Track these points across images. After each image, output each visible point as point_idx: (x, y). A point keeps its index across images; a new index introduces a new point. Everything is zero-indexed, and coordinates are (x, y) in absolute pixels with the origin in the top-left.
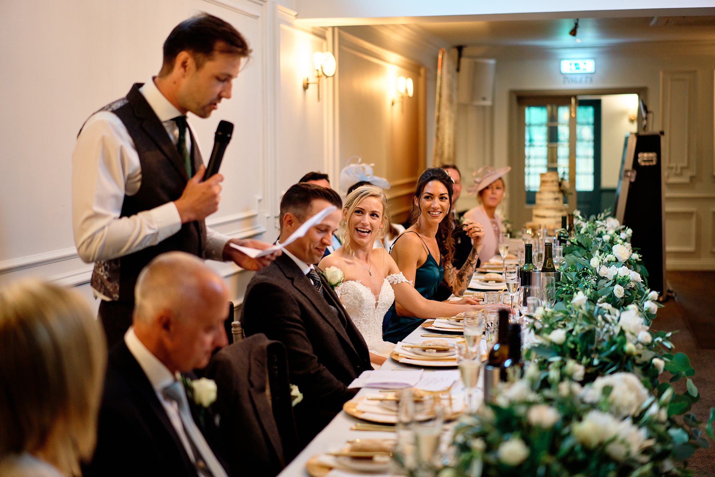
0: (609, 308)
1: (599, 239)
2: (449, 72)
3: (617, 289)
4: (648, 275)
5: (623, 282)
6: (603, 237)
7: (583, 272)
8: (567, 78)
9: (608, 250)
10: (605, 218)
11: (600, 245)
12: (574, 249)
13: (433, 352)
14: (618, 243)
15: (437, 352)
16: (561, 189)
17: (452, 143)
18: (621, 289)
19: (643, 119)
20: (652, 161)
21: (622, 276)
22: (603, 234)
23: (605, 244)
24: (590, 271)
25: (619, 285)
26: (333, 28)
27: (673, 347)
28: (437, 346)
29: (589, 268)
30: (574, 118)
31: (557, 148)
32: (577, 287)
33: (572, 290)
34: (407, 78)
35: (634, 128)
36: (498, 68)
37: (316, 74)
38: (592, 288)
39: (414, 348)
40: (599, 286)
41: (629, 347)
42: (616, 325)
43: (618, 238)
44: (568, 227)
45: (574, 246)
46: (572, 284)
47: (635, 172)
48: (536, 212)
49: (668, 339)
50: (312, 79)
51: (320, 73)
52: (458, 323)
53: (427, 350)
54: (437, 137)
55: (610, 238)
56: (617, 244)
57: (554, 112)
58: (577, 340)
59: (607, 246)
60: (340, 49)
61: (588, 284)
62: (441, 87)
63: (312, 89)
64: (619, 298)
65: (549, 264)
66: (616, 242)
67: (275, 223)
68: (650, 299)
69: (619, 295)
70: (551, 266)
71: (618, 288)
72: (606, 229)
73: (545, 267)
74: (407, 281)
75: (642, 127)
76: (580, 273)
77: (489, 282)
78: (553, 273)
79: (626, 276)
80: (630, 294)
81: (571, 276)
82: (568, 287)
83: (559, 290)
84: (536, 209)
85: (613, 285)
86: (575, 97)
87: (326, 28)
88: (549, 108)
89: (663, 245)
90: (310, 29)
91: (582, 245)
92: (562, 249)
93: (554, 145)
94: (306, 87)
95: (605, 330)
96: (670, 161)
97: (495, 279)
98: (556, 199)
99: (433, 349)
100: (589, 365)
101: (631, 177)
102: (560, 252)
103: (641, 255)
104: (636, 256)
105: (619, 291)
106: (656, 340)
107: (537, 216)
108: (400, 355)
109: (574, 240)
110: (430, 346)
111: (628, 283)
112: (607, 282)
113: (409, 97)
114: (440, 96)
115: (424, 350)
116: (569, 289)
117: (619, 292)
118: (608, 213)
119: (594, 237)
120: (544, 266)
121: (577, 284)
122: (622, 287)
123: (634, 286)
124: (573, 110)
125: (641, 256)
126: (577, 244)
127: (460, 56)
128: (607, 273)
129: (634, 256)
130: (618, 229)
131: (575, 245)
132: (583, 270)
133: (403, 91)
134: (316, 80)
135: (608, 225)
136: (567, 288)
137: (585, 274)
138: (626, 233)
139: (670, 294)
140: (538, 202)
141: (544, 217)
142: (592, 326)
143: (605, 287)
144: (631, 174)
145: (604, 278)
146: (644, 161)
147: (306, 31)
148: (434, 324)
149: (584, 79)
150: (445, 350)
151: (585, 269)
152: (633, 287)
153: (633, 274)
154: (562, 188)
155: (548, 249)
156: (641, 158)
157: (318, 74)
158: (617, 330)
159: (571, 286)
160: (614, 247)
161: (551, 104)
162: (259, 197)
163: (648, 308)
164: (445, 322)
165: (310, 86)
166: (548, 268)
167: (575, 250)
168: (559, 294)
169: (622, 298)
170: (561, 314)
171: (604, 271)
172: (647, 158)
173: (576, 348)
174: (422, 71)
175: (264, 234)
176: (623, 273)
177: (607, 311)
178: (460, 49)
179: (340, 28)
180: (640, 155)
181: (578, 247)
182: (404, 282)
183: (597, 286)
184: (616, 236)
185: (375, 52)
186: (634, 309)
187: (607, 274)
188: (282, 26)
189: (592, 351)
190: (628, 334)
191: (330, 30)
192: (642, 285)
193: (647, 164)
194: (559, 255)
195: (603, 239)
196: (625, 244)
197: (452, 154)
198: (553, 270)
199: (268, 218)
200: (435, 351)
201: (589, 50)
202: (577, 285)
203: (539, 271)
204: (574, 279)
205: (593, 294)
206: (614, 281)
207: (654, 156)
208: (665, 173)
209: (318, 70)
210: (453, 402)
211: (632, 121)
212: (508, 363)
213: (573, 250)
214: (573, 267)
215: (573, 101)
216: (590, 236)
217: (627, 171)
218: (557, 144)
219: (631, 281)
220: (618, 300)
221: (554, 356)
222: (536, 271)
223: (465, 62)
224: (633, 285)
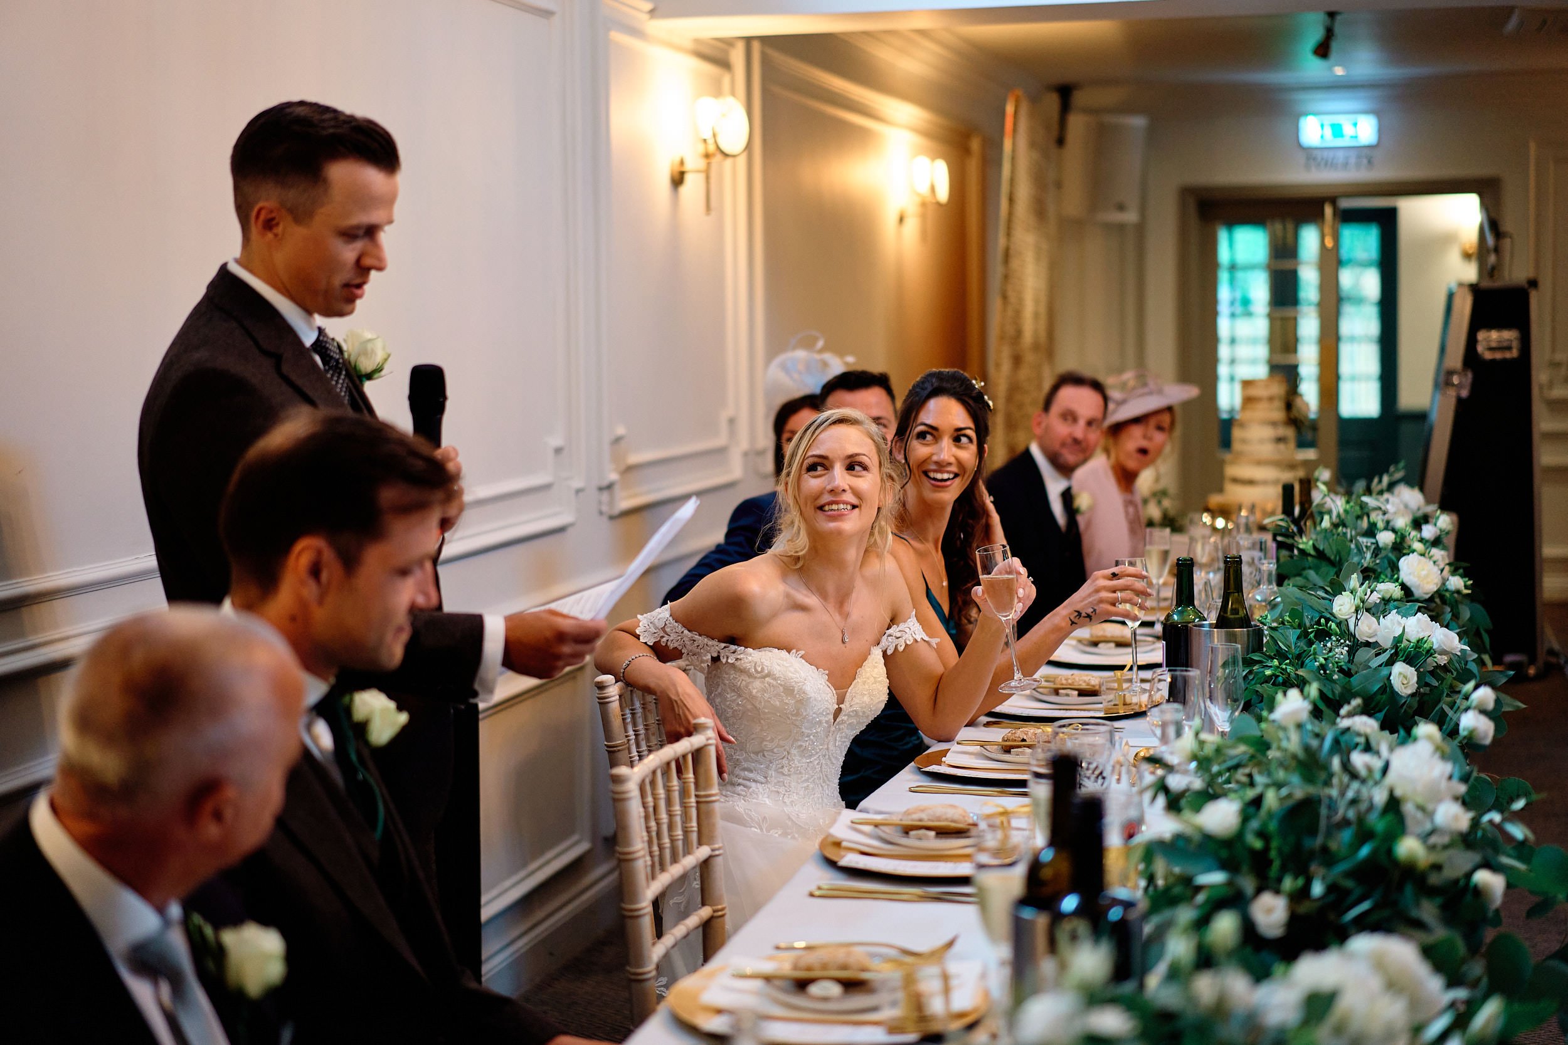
0: (1368, 731)
1: (1364, 541)
2: (1033, 144)
3: (1400, 674)
4: (1490, 626)
5: (1415, 654)
6: (1377, 537)
7: (1318, 629)
8: (1315, 159)
9: (1389, 569)
10: (1391, 487)
11: (1368, 555)
12: (1307, 566)
13: (927, 838)
14: (1413, 551)
15: (940, 836)
16: (1292, 416)
17: (1043, 310)
18: (1409, 673)
19: (1488, 251)
20: (1509, 348)
21: (1414, 640)
22: (1378, 530)
23: (1383, 554)
24: (1334, 626)
25: (1404, 664)
26: (748, 40)
27: (1531, 836)
28: (939, 821)
29: (1332, 618)
30: (1329, 250)
31: (1295, 319)
32: (1302, 667)
33: (1289, 674)
34: (933, 159)
35: (1470, 273)
36: (1152, 135)
37: (701, 149)
38: (1336, 669)
39: (883, 828)
40: (1355, 665)
41: (1409, 847)
42: (1376, 783)
43: (1415, 539)
44: (1297, 510)
45: (1307, 559)
46: (1288, 658)
47: (1470, 375)
48: (1232, 471)
49: (1518, 817)
50: (694, 163)
51: (712, 148)
52: (1006, 757)
53: (912, 833)
54: (1005, 297)
55: (1395, 539)
56: (1411, 555)
57: (1290, 235)
58: (1273, 826)
59: (1386, 557)
60: (765, 91)
61: (1326, 659)
62: (1012, 181)
63: (693, 185)
64: (1406, 696)
65: (1234, 606)
66: (1410, 547)
67: (600, 503)
68: (1475, 708)
69: (1405, 688)
70: (1238, 614)
71: (1402, 670)
72: (1386, 516)
73: (1225, 615)
74: (926, 638)
75: (1488, 271)
76: (1310, 630)
77: (1101, 645)
78: (1245, 629)
79: (1424, 641)
80: (1435, 683)
81: (1286, 639)
82: (1278, 667)
83: (1257, 673)
84: (1233, 463)
85: (1391, 662)
86: (1333, 201)
87: (729, 42)
88: (1278, 226)
89: (1537, 543)
90: (690, 45)
91: (1325, 555)
92: (1276, 566)
93: (1288, 312)
94: (678, 180)
95: (1350, 794)
96: (1553, 351)
97: (1114, 639)
98: (1280, 440)
99: (928, 828)
100: (1300, 896)
101: (1459, 386)
102: (1270, 574)
103: (1470, 580)
104: (1456, 583)
105: (1405, 677)
106: (1486, 818)
107: (1236, 481)
108: (844, 844)
109: (1306, 543)
110: (920, 820)
111: (1430, 656)
112: (1377, 655)
113: (939, 204)
114: (1011, 200)
115: (907, 830)
116: (1281, 673)
117: (1405, 682)
118: (1399, 475)
119: (1358, 534)
120: (1222, 613)
121: (1300, 660)
122: (1413, 669)
123: (1446, 662)
124: (1327, 230)
125: (1471, 582)
126: (1312, 552)
127: (1065, 107)
128: (1375, 632)
129: (1452, 582)
130: (1420, 514)
131: (1310, 555)
132: (1318, 623)
133: (925, 190)
134: (701, 164)
135: (1390, 508)
136: (1275, 670)
137: (1323, 635)
138: (1435, 525)
139: (1553, 660)
140: (1236, 446)
141: (1251, 482)
142: (1311, 790)
143: (1371, 668)
144: (1460, 379)
145: (1368, 644)
146: (1491, 349)
147: (679, 48)
148: (949, 759)
149: (1353, 160)
150: (959, 833)
151: (1323, 621)
152: (1445, 664)
153: (1442, 636)
154: (1294, 413)
155: (1231, 570)
156: (1484, 343)
157: (706, 148)
158: (1380, 797)
159: (1286, 664)
160: (1402, 560)
161: (1283, 217)
162: (556, 441)
163: (1470, 729)
164: (975, 751)
165: (689, 179)
166: (1232, 616)
167: (1310, 568)
168: (1255, 684)
169: (1413, 695)
170: (1242, 749)
171: (1366, 627)
172: (1499, 342)
173: (1267, 849)
174: (975, 145)
175: (570, 530)
176: (1418, 632)
177: (1362, 740)
178: (1065, 92)
179: (768, 41)
180: (1481, 335)
181: (1316, 561)
182: (919, 640)
183: (1350, 665)
184: (1410, 534)
185: (856, 98)
186: (1429, 738)
187: (1376, 635)
188: (617, 36)
189: (1312, 855)
190: (1408, 808)
191: (740, 47)
192: (1470, 655)
193: (1498, 356)
194: (1266, 583)
195: (1377, 542)
196: (1431, 553)
197: (1043, 334)
198: (1245, 622)
199: (578, 491)
200: (932, 833)
201: (1362, 94)
202: (1300, 662)
203: (1211, 625)
204: (1293, 647)
205: (1340, 686)
206: (1393, 651)
207: (1515, 338)
208: (1540, 376)
209: (705, 141)
210: (954, 982)
211: (1467, 256)
212: (1070, 903)
213: (1304, 569)
214: (1294, 614)
215: (1328, 211)
216: (1349, 532)
217: (1450, 373)
218: (1297, 312)
219: (1435, 652)
220: (1403, 701)
221: (1209, 870)
222: (1202, 626)
223: (1077, 123)
224: (1443, 660)
